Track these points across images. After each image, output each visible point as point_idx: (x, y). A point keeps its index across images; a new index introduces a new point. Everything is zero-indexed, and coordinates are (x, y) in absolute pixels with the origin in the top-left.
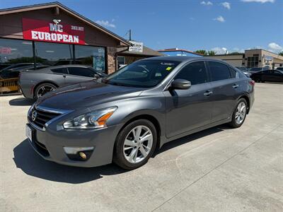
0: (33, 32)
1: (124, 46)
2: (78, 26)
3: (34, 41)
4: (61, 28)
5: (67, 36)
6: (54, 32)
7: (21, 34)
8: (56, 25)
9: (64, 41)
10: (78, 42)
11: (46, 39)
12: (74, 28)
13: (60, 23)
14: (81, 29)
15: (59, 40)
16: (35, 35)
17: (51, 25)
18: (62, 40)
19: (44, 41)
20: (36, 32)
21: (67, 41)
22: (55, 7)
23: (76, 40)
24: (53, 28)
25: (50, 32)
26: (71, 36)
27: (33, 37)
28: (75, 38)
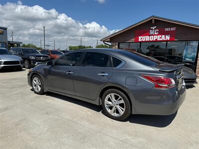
0: (140, 37)
2: (171, 27)
3: (141, 42)
5: (160, 36)
6: (152, 35)
7: (134, 39)
8: (154, 30)
9: (158, 40)
11: (146, 40)
12: (167, 29)
14: (172, 29)
15: (154, 40)
19: (145, 42)
21: (160, 39)
22: (152, 20)
25: (150, 36)
26: (163, 36)
27: (139, 40)
28: (167, 36)
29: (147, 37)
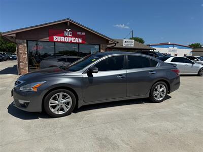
0: (54, 37)
1: (112, 44)
2: (81, 32)
3: (55, 42)
4: (71, 34)
6: (67, 36)
7: (48, 38)
10: (81, 42)
12: (79, 33)
13: (70, 31)
14: (83, 34)
15: (69, 41)
16: (55, 38)
17: (65, 32)
18: (71, 41)
19: (61, 42)
20: (56, 37)
21: (74, 41)
22: (67, 22)
23: (80, 41)
24: (66, 34)
25: (64, 37)
26: (77, 39)
27: (54, 40)
28: (79, 39)
29: (62, 37)
